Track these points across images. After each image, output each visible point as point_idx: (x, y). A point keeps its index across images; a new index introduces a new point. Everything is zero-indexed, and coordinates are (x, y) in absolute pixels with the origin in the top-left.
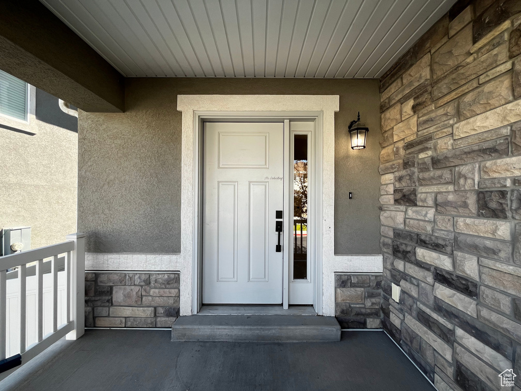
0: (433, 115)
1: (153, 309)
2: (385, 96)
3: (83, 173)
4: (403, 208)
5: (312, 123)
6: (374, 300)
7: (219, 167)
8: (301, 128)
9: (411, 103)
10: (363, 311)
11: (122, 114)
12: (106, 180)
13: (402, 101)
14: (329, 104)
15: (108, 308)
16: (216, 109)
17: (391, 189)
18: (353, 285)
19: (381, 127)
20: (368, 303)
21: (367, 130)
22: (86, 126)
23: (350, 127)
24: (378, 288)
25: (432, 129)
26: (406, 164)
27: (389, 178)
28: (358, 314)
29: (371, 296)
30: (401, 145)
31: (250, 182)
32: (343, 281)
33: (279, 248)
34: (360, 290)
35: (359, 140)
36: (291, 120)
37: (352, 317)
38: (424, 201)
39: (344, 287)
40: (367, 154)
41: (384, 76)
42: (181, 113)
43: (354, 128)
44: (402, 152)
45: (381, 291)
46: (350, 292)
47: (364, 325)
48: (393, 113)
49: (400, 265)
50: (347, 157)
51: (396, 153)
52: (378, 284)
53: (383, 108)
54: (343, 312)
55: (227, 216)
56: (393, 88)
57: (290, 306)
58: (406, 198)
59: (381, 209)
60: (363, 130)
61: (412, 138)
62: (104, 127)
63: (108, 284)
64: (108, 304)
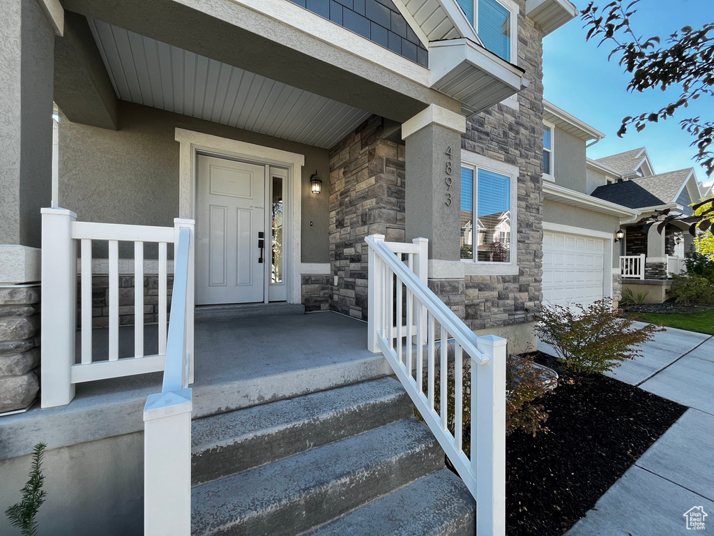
0: (349, 179)
1: (152, 306)
2: (332, 162)
3: (66, 180)
4: (339, 230)
5: (286, 171)
6: (325, 291)
7: (210, 193)
8: (279, 173)
9: (342, 170)
10: (319, 299)
11: (114, 132)
12: (95, 190)
13: (340, 167)
14: (298, 160)
15: (100, 309)
16: (211, 146)
17: (334, 220)
18: (313, 283)
19: (330, 182)
20: (322, 293)
21: (321, 181)
22: (69, 135)
23: (311, 178)
24: (328, 284)
25: (349, 186)
26: (341, 205)
27: (333, 213)
28: (316, 301)
29: (323, 289)
30: (338, 193)
31: (238, 208)
32: (306, 280)
33: (261, 260)
34: (317, 286)
35: (316, 188)
36: (270, 166)
37: (312, 304)
38: (347, 223)
39: (307, 284)
40: (321, 197)
41: (331, 150)
42: (179, 143)
43: (314, 179)
44: (339, 198)
45: (329, 286)
46: (310, 287)
47: (319, 308)
48: (334, 174)
49: (338, 263)
50: (309, 198)
51: (337, 198)
52: (328, 281)
53: (331, 170)
54: (306, 300)
55: (218, 233)
56: (335, 159)
57: (269, 302)
58: (340, 224)
59: (330, 234)
60: (319, 181)
61: (343, 190)
62: (93, 140)
63: (102, 287)
64: (101, 305)
